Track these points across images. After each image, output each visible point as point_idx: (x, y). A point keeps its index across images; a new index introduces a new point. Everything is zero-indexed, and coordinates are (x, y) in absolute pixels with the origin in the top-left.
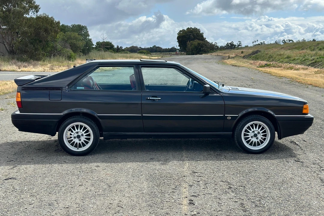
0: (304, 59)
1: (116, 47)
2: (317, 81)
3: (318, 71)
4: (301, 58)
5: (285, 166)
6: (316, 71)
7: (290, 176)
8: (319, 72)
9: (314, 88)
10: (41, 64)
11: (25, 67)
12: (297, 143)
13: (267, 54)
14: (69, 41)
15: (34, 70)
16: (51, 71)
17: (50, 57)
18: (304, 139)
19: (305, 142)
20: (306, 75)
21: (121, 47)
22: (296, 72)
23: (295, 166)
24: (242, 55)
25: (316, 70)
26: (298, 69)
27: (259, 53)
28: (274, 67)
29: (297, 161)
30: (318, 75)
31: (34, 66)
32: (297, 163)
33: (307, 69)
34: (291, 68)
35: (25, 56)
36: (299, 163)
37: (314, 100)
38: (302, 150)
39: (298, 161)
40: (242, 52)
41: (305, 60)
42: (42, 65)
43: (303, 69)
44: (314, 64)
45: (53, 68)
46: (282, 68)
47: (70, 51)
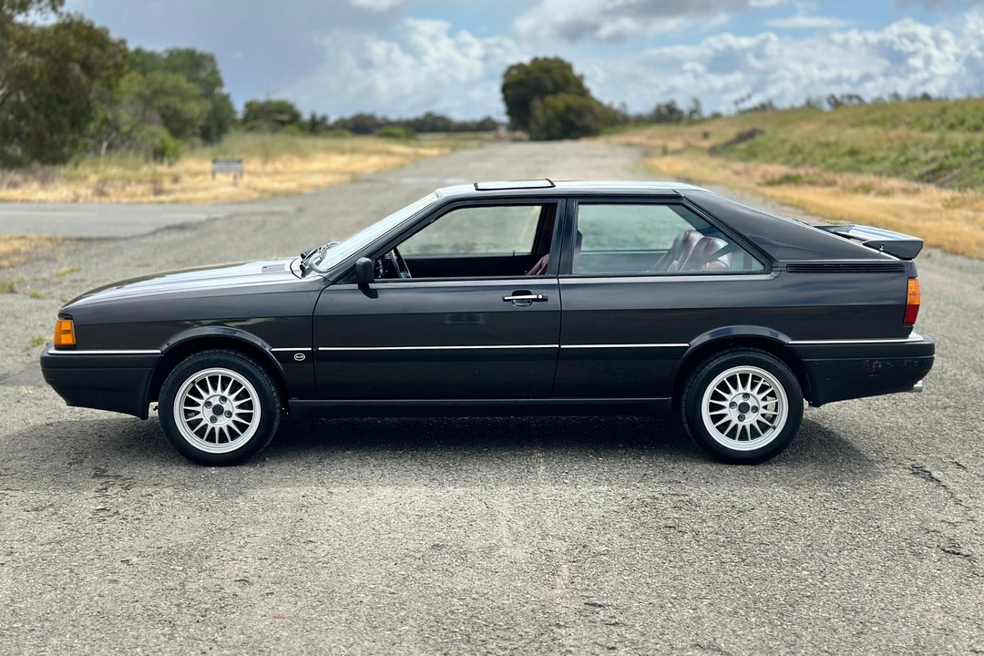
0: (902, 159)
1: (306, 116)
2: (956, 234)
3: (953, 199)
4: (893, 156)
5: (913, 575)
6: (946, 200)
7: (939, 619)
8: (957, 202)
9: (951, 258)
10: (65, 176)
11: (14, 185)
12: (935, 474)
13: (784, 142)
14: (158, 102)
15: (41, 195)
16: (96, 199)
17: (97, 152)
18: (956, 460)
19: (962, 472)
20: (916, 211)
21: (324, 118)
22: (882, 201)
23: (947, 575)
24: (707, 144)
25: (947, 194)
26: (887, 193)
27: (759, 139)
28: (812, 183)
29: (949, 552)
30: (956, 213)
31: (45, 181)
32: (951, 560)
33: (917, 191)
34: (866, 189)
35: (16, 150)
36: (958, 559)
37: (959, 305)
38: (958, 502)
39: (954, 553)
40: (706, 135)
41: (907, 162)
42: (70, 179)
43: (905, 191)
44: (935, 175)
45: (106, 189)
46: (837, 189)
47: (163, 134)
